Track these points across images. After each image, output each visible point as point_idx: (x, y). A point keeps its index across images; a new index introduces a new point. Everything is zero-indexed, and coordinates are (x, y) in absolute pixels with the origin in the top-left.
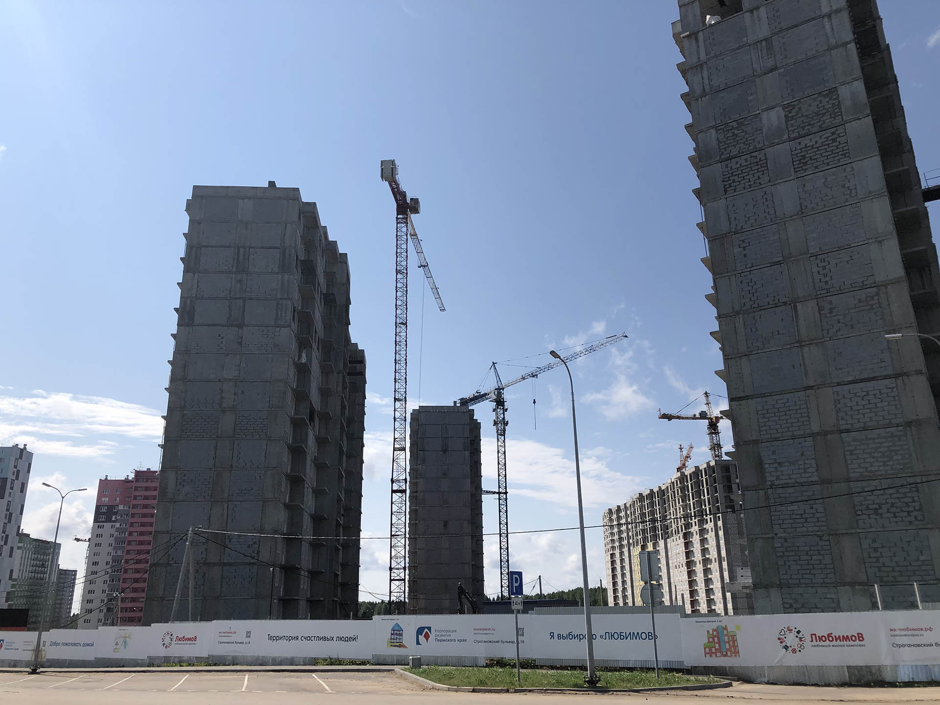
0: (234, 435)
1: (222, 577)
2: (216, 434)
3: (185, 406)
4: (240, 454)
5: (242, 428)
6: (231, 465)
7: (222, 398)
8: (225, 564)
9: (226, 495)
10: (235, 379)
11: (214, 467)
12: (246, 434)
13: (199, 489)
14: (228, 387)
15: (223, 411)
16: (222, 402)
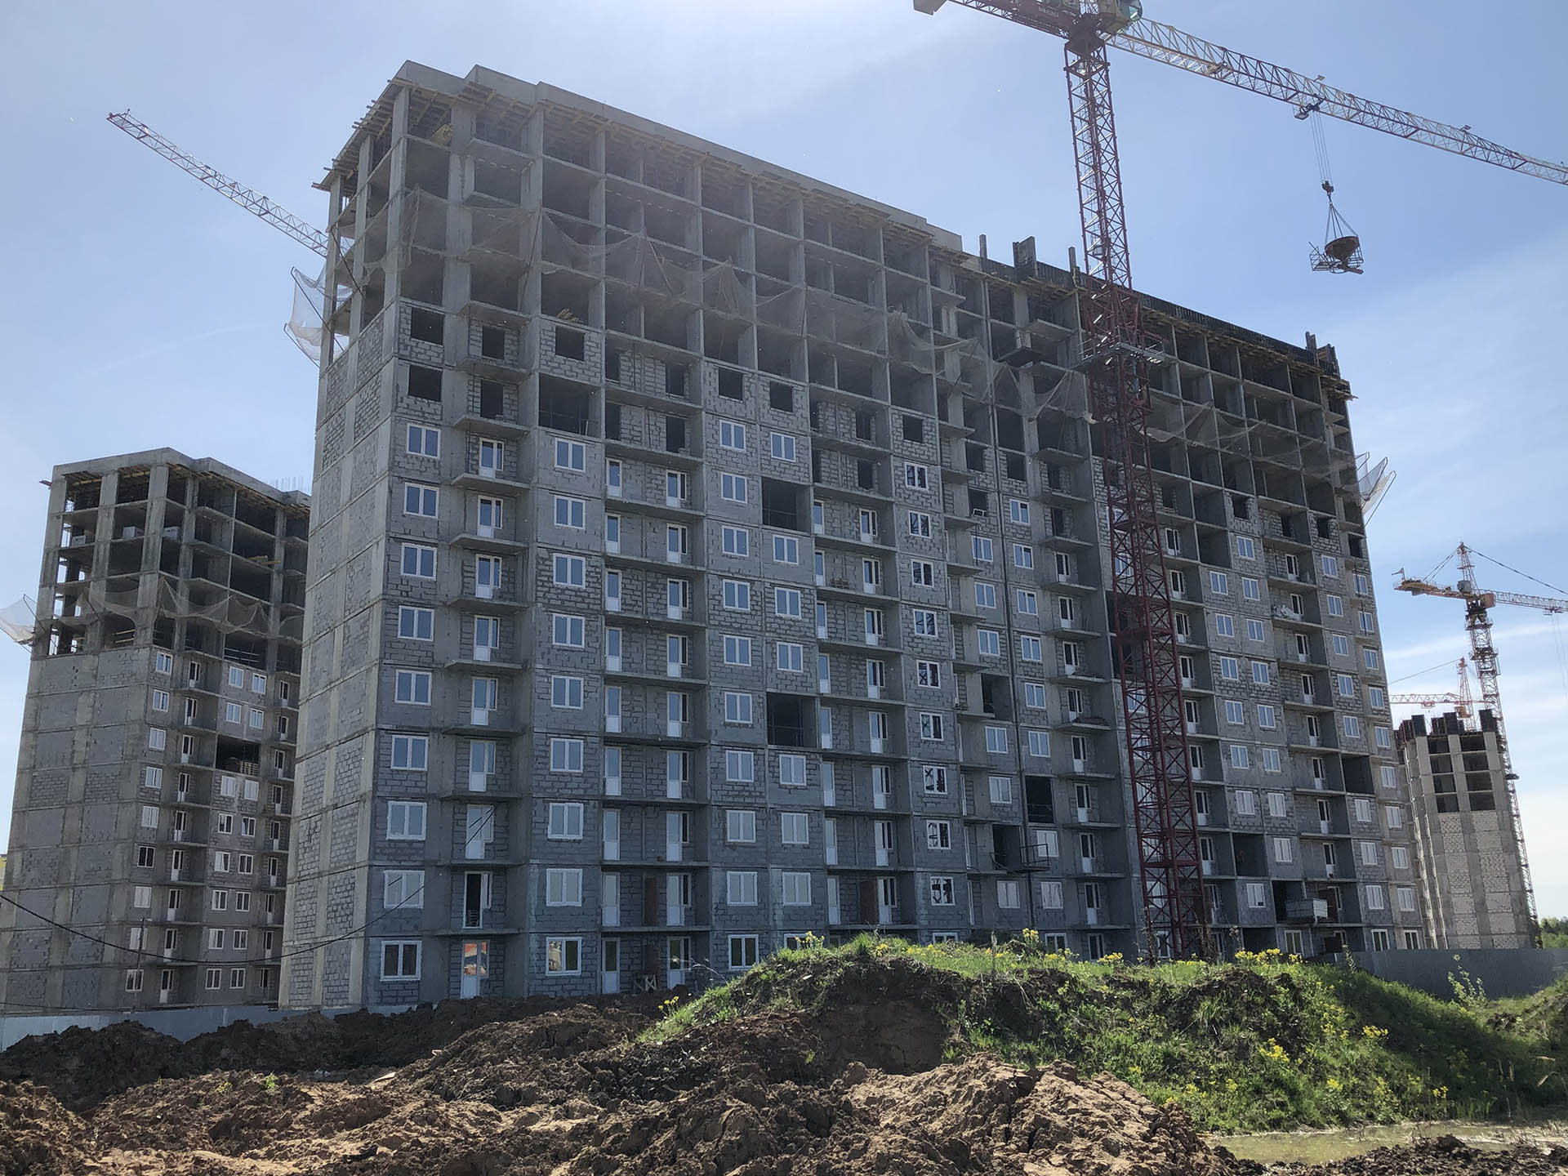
0: (85, 799)
1: (64, 985)
2: (65, 799)
3: (34, 767)
4: (89, 823)
5: (93, 789)
6: (80, 839)
7: (74, 752)
8: (68, 967)
9: (72, 878)
10: (88, 725)
11: (62, 843)
12: (97, 796)
13: (45, 872)
14: (80, 736)
15: (74, 770)
16: (73, 758)
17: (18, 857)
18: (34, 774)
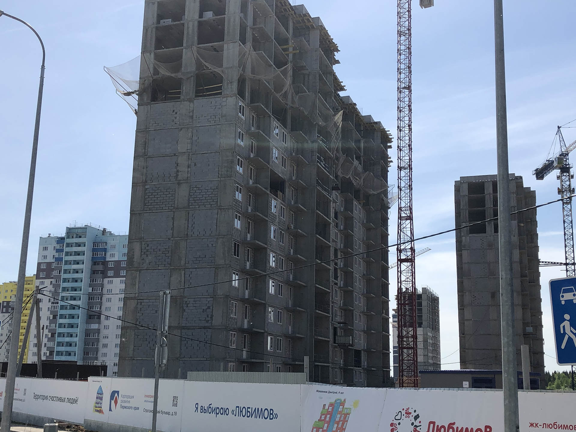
0: (189, 206)
1: (181, 340)
2: (173, 205)
3: (146, 181)
4: (194, 223)
5: (195, 199)
6: (187, 234)
7: (178, 171)
8: (183, 328)
9: (183, 262)
10: (187, 152)
11: (173, 237)
12: (200, 204)
13: (161, 258)
14: (182, 160)
15: (179, 184)
16: (177, 175)
17: (137, 247)
18: (147, 187)
